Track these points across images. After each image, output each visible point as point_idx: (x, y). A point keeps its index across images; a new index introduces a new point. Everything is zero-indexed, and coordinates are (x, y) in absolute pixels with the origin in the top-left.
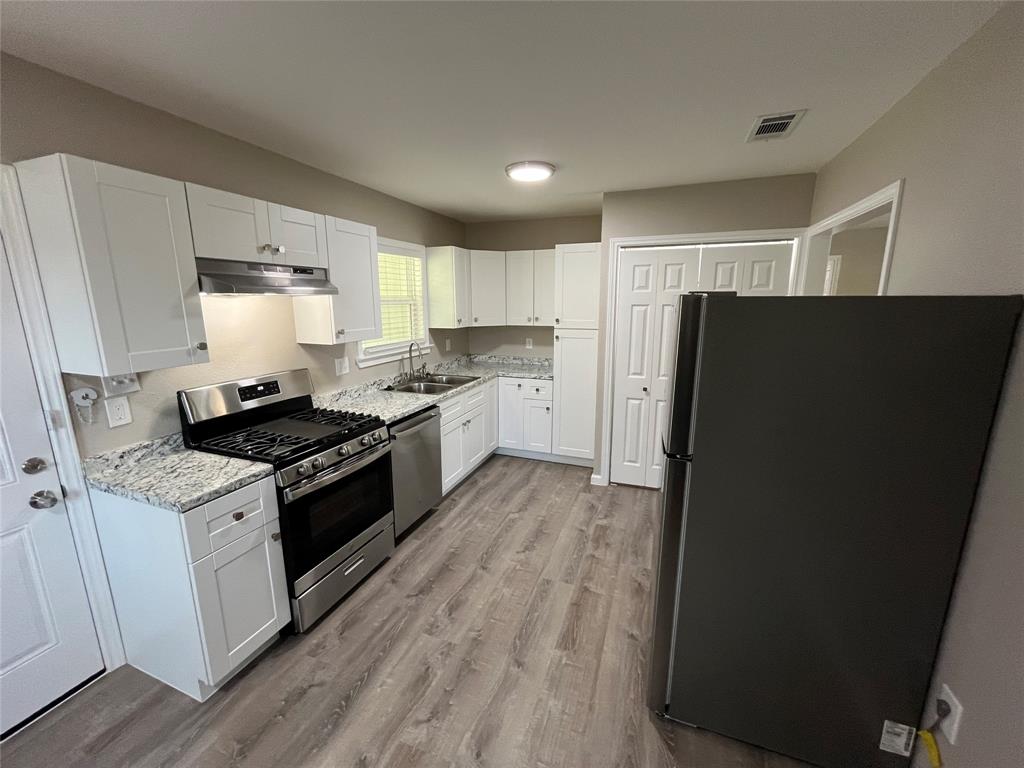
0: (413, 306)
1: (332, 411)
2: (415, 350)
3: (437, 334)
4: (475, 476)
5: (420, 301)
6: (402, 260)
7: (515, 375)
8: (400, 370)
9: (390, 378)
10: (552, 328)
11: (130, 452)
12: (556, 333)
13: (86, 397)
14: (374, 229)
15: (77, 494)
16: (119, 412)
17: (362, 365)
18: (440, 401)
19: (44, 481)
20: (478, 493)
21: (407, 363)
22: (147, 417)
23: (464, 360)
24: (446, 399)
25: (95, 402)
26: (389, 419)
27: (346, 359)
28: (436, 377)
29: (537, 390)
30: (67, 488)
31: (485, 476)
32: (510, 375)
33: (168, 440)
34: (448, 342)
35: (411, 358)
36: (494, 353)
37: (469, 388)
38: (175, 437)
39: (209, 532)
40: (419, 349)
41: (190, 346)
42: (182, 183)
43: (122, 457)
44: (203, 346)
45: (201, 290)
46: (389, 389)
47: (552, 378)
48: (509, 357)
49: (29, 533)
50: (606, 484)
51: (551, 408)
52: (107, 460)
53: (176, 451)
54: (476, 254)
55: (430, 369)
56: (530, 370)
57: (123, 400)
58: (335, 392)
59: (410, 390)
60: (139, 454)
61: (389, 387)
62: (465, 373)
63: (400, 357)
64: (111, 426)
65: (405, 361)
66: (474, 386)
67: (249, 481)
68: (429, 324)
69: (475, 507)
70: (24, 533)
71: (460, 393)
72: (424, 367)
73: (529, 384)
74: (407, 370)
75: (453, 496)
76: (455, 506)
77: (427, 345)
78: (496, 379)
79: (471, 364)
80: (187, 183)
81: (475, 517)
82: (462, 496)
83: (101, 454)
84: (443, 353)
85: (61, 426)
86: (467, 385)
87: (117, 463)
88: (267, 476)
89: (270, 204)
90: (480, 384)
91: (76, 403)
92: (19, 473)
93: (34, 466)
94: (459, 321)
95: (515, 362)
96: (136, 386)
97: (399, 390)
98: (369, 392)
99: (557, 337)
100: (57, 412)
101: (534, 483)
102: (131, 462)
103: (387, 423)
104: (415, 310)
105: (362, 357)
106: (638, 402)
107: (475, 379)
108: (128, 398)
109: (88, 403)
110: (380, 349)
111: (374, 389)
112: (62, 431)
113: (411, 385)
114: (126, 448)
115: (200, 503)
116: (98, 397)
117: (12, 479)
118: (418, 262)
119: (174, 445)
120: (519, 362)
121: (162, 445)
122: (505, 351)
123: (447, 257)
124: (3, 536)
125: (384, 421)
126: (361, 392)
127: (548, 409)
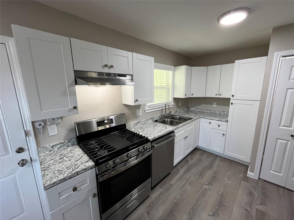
0: (168, 89)
1: (132, 131)
2: (167, 106)
3: (176, 100)
4: (188, 158)
5: (170, 87)
6: (164, 72)
7: (208, 118)
8: (161, 113)
9: (157, 117)
10: (229, 99)
11: (56, 145)
12: (231, 101)
13: (40, 125)
14: (153, 58)
15: (36, 160)
16: (53, 130)
17: (147, 112)
18: (175, 129)
19: (24, 156)
20: (189, 167)
21: (164, 111)
22: (64, 132)
23: (186, 109)
24: (178, 128)
25: (43, 127)
26: (152, 139)
27: (141, 109)
28: (175, 116)
29: (219, 126)
30: (32, 158)
31: (192, 159)
32: (206, 118)
33: (70, 141)
34: (180, 103)
35: (165, 109)
36: (198, 107)
37: (188, 123)
38: (73, 139)
39: (60, 198)
40: (169, 106)
41: (70, 108)
42: (69, 38)
43: (52, 147)
44: (75, 108)
45: (76, 84)
46: (156, 121)
47: (227, 121)
48: (205, 110)
49: (18, 174)
50: (257, 178)
51: (225, 134)
52: (47, 148)
53: (73, 145)
54: (194, 68)
55: (173, 113)
56: (215, 116)
57: (55, 126)
58: (135, 122)
59: (164, 122)
60: (59, 146)
61: (156, 120)
62: (187, 116)
63: (161, 108)
64: (50, 135)
65: (163, 110)
66: (190, 122)
67: (82, 172)
68: (173, 96)
69: (187, 176)
70: (16, 174)
71: (184, 125)
72: (170, 112)
73: (215, 123)
74: (164, 113)
75: (178, 167)
76: (178, 173)
77: (172, 104)
78: (199, 119)
79: (188, 111)
80: (71, 38)
81: (187, 182)
82: (182, 167)
83: (45, 146)
84: (178, 107)
85: (30, 136)
86: (187, 122)
87: (50, 150)
88: (91, 169)
89: (108, 47)
90: (192, 121)
91: (36, 127)
92: (14, 152)
93: (20, 150)
94: (186, 95)
95: (207, 111)
96: (60, 121)
97: (160, 122)
98: (149, 122)
99: (232, 103)
100: (29, 130)
101: (215, 168)
102: (56, 149)
103: (151, 140)
104: (168, 91)
105: (147, 108)
106: (285, 142)
107: (191, 119)
108: (57, 125)
109: (41, 127)
110: (153, 106)
111: (151, 121)
112: (31, 138)
113: (165, 119)
114: (54, 144)
115: (54, 185)
116: (45, 125)
117: (12, 155)
118: (171, 72)
119: (73, 143)
120: (209, 112)
121: (68, 142)
122: (203, 107)
123: (183, 69)
124: (1, 178)
125: (150, 140)
126: (146, 122)
127: (224, 135)
